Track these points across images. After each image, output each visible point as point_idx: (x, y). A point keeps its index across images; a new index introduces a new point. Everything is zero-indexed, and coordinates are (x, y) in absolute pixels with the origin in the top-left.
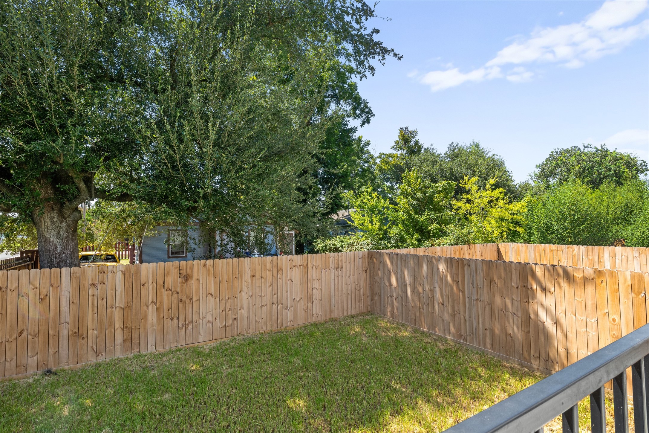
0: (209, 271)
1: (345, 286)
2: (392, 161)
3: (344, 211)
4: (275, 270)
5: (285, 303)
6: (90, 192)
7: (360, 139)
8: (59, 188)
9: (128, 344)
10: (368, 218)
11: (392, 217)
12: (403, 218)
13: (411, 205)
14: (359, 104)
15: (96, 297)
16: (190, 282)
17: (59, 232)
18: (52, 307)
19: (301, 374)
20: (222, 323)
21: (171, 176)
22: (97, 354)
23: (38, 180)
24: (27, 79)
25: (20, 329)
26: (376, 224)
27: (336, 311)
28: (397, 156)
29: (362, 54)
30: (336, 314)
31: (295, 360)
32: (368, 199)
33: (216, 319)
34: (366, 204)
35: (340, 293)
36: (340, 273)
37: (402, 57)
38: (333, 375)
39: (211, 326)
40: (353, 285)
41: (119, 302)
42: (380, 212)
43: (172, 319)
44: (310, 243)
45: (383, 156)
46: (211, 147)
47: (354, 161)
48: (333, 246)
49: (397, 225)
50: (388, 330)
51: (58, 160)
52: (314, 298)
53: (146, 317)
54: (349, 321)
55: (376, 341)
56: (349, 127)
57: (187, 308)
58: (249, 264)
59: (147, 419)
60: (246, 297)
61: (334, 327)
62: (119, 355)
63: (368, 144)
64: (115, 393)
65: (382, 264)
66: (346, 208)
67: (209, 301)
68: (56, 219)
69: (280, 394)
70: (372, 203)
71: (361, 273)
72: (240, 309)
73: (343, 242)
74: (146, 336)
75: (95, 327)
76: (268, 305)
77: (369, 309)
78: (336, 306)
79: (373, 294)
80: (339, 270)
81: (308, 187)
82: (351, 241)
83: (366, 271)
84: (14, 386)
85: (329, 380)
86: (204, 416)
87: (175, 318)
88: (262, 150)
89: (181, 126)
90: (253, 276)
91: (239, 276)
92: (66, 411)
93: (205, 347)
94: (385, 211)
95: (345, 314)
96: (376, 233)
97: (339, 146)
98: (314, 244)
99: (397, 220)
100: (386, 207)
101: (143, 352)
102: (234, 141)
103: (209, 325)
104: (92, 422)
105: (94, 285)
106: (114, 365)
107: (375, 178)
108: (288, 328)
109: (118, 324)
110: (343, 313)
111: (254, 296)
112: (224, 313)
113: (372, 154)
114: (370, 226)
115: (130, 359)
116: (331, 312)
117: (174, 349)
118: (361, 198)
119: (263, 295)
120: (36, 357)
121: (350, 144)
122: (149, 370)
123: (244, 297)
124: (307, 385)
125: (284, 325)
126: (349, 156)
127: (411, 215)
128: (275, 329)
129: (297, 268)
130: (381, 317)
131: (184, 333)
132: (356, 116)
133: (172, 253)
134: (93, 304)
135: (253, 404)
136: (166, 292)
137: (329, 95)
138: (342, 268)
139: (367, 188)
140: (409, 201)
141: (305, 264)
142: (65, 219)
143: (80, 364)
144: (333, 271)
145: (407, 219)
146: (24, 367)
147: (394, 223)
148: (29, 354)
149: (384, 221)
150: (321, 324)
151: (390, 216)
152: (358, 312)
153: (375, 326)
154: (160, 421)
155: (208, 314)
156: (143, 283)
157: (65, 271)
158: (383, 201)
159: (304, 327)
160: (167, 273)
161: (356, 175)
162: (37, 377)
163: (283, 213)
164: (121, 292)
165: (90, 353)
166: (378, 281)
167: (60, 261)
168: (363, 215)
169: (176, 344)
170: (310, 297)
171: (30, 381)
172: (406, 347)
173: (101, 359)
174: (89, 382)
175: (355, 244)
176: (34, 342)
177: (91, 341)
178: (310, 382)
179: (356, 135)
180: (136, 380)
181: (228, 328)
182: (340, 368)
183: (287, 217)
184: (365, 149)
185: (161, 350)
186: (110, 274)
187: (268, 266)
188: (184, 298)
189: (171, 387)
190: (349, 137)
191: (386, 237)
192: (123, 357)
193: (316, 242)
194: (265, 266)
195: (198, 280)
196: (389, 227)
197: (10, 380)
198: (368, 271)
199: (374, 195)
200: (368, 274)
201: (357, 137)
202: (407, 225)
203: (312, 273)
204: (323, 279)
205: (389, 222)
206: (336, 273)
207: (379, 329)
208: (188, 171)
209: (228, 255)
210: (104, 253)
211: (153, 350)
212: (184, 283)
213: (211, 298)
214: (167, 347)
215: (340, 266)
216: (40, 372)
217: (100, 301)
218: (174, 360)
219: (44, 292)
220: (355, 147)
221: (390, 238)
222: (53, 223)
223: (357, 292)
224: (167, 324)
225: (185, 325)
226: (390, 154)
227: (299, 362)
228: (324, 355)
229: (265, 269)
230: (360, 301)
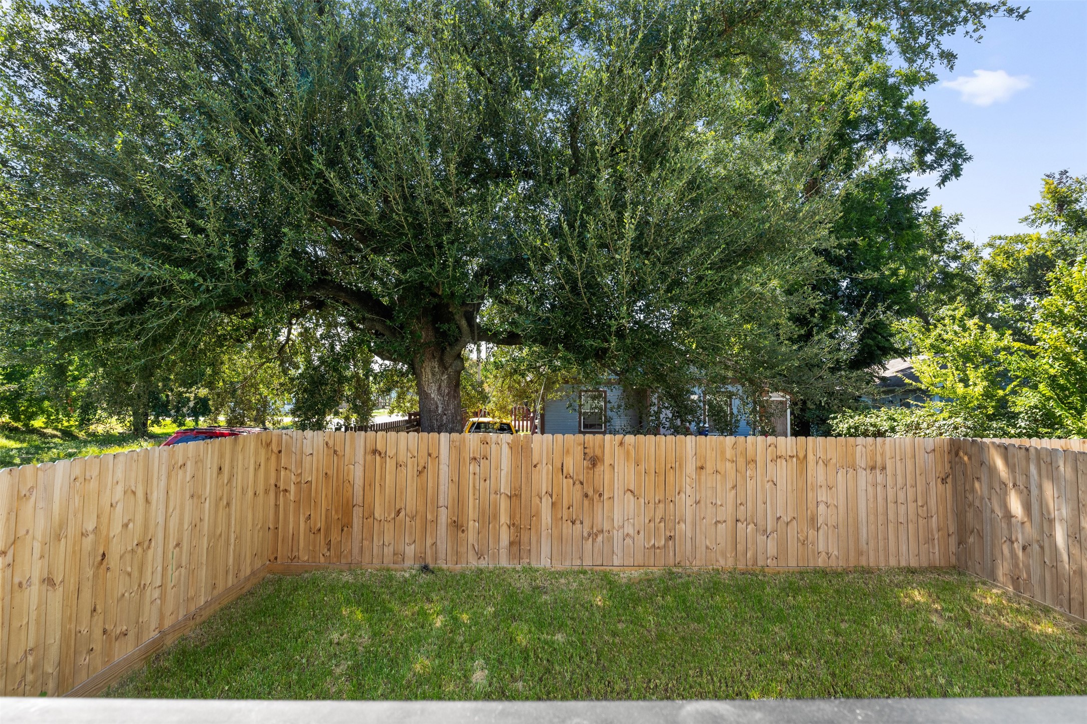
0: (628, 453)
1: (891, 506)
2: (1026, 251)
3: (900, 359)
4: (741, 461)
5: (760, 523)
6: (472, 331)
7: (936, 214)
8: (439, 328)
9: (515, 549)
10: (956, 373)
11: (1019, 368)
12: (1052, 372)
13: (1077, 343)
14: (935, 140)
15: (477, 477)
16: (599, 468)
17: (440, 387)
18: (430, 485)
19: (786, 657)
20: (649, 541)
21: (570, 302)
22: (479, 556)
23: (418, 319)
24: (403, 191)
25: (398, 507)
26: (975, 384)
27: (871, 553)
28: (1039, 239)
29: (921, 34)
30: (871, 560)
31: (777, 630)
32: (956, 333)
33: (639, 532)
34: (950, 342)
35: (881, 518)
36: (880, 478)
37: (1027, 12)
38: (854, 676)
39: (631, 542)
40: (912, 507)
41: (505, 488)
42: (988, 360)
43: (573, 523)
44: (824, 421)
45: (998, 242)
46: (628, 251)
47: (923, 259)
48: (871, 428)
49: (1035, 387)
50: (1000, 614)
51: (436, 291)
52: (820, 522)
53: (538, 514)
54: (901, 578)
55: (966, 631)
56: (909, 191)
57: (595, 508)
58: (694, 446)
59: (530, 661)
60: (689, 502)
61: (866, 584)
62: (504, 563)
63: (958, 220)
64: (495, 615)
65: (984, 469)
66: (904, 353)
67: (629, 501)
68: (437, 370)
69: (742, 682)
70: (967, 340)
71: (933, 484)
72: (679, 523)
73: (895, 420)
74: (539, 542)
75: (476, 519)
76: (729, 523)
77: (953, 560)
78: (872, 544)
79: (963, 532)
80: (878, 472)
81: (806, 311)
82: (914, 418)
83: (944, 481)
84: (391, 578)
85: (846, 685)
86: (609, 682)
87: (578, 522)
88: (714, 249)
89: (584, 225)
90: (702, 468)
91: (677, 465)
92: (439, 622)
93: (622, 575)
94: (1002, 356)
95: (893, 562)
96: (976, 403)
97: (886, 231)
98: (830, 422)
99: (1034, 375)
100: (1004, 349)
101: (534, 564)
102: (667, 240)
103: (629, 541)
104: (465, 645)
105: (475, 459)
106: (498, 576)
107: (979, 289)
108: (766, 569)
109: (504, 519)
110: (887, 561)
111: (702, 503)
112: (652, 524)
113: (966, 240)
114: (960, 389)
115: (518, 572)
116: (860, 553)
117: (576, 568)
118: (938, 331)
119: (719, 503)
120: (413, 546)
121: (911, 224)
122: (539, 593)
123: (686, 503)
124: (797, 681)
125: (760, 563)
126: (910, 248)
127: (1074, 364)
128: (741, 566)
129: (784, 461)
130: (984, 583)
131: (591, 546)
132: (924, 167)
133: (586, 426)
134: (474, 486)
135: (691, 687)
136: (565, 480)
137: (861, 136)
138: (884, 468)
139: (954, 310)
140: (1069, 332)
141: (801, 455)
142: (446, 369)
143: (459, 566)
144: (862, 474)
145: (1063, 374)
146: (400, 556)
147: (1028, 381)
148: (407, 541)
149: (998, 378)
150: (837, 574)
151: (1014, 366)
152: (925, 564)
153: (967, 600)
154: (548, 671)
155: (626, 523)
156: (535, 462)
157: (444, 436)
158: (994, 335)
159: (801, 573)
160: (566, 452)
161: (930, 287)
162: (414, 572)
163: (758, 361)
164: (507, 473)
165: (471, 552)
166: (977, 503)
167: (441, 425)
168: (944, 367)
169: (578, 562)
170: (812, 519)
171: (407, 575)
172: (1052, 660)
173: (483, 564)
174: (467, 592)
175: (925, 425)
176: (411, 526)
177: (471, 536)
178: (803, 676)
179: (926, 207)
180: (521, 603)
181: (658, 551)
182: (873, 665)
183: (766, 369)
184: (950, 232)
185: (559, 567)
186: (493, 446)
187: (729, 453)
188: (590, 493)
189: (566, 625)
190: (909, 210)
191: (1003, 411)
192: (509, 566)
193: (836, 418)
194: (723, 453)
195: (612, 466)
196: (1014, 392)
197: (388, 570)
198: (949, 480)
199: (971, 323)
200: (949, 486)
201: (928, 210)
202: (1063, 388)
203: (817, 474)
204: (841, 487)
205: (1011, 380)
206: (870, 477)
207: (979, 608)
208: (594, 294)
209: (662, 430)
210: (498, 421)
211: (548, 565)
212: (590, 469)
213: (632, 497)
214: (567, 565)
215: (879, 464)
216: (417, 566)
217: (482, 482)
218: (575, 584)
219: (422, 464)
220: (926, 229)
221: (1016, 416)
222: (433, 375)
223: (921, 522)
224: (567, 528)
225: (593, 535)
226: (1018, 236)
227: (783, 634)
228: (837, 634)
229: (724, 459)
230: (929, 540)
